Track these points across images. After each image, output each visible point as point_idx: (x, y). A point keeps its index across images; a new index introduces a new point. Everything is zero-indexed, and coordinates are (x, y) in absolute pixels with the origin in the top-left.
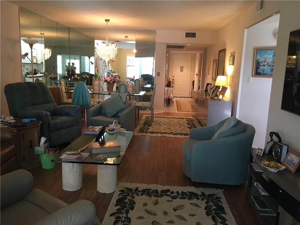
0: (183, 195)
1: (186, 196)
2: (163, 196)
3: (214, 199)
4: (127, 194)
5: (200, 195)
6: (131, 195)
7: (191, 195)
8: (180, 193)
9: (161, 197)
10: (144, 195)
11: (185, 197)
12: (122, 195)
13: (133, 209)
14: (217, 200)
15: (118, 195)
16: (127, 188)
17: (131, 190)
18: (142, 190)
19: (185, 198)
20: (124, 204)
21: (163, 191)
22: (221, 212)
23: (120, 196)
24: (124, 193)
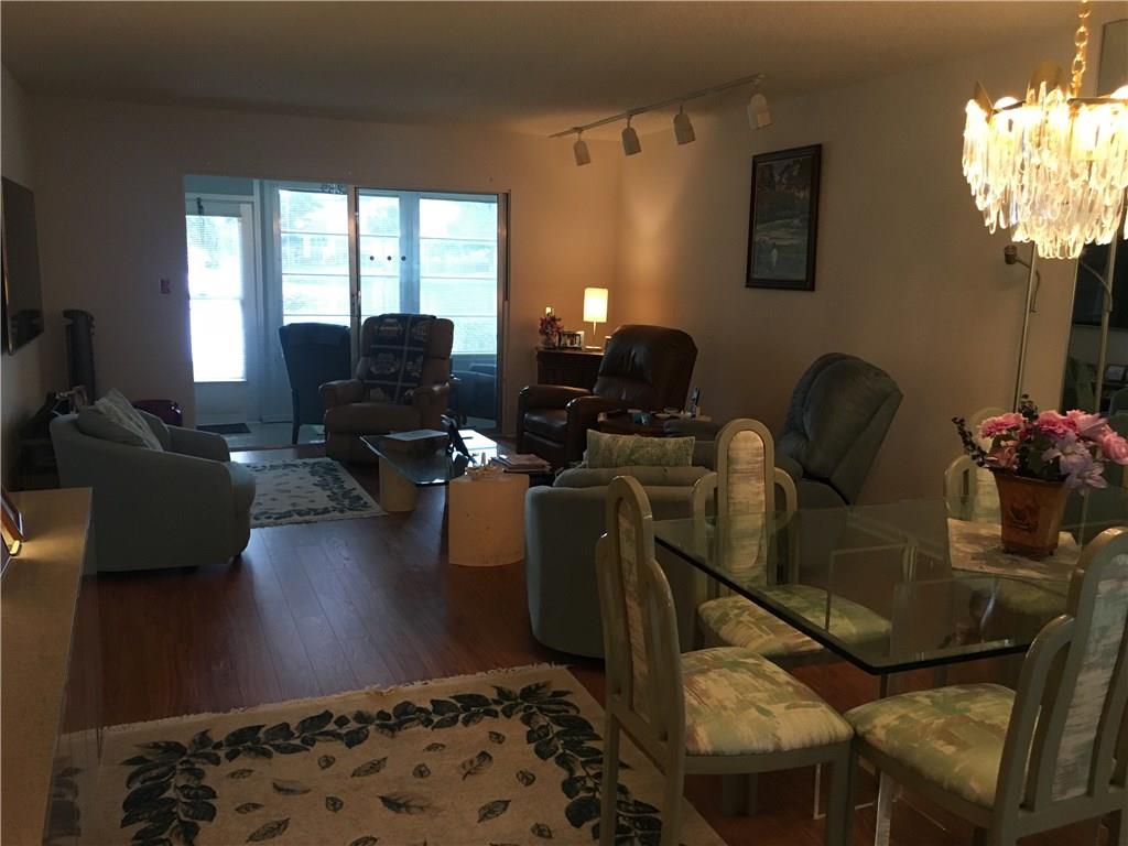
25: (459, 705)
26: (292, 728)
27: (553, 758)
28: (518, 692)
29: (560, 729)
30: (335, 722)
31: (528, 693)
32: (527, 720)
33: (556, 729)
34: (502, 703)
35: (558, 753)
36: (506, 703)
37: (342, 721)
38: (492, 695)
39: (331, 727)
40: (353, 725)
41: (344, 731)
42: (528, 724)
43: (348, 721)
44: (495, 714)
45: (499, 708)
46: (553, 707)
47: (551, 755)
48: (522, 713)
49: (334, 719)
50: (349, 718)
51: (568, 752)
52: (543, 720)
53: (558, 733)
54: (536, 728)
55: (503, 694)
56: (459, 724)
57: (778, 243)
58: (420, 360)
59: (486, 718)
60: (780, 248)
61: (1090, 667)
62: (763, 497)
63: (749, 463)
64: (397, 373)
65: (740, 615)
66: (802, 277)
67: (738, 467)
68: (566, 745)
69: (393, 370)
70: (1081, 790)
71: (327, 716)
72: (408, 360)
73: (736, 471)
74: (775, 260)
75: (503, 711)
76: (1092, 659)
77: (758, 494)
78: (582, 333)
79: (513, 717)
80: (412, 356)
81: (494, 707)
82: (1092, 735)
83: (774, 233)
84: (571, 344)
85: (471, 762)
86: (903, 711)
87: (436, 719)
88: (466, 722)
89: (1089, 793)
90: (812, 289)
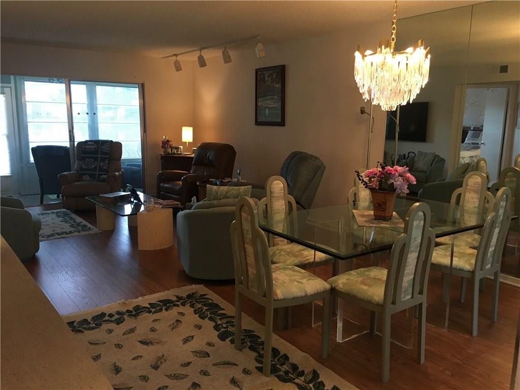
25: (161, 304)
26: (89, 320)
27: (207, 318)
28: (186, 297)
29: (207, 308)
30: (108, 316)
31: (189, 296)
32: (192, 306)
33: (205, 308)
34: (179, 301)
35: (209, 316)
36: (181, 301)
37: (111, 315)
38: (174, 299)
39: (107, 318)
40: (117, 316)
41: (113, 319)
42: (193, 307)
43: (114, 315)
44: (178, 306)
45: (179, 303)
46: (202, 300)
47: (206, 318)
48: (189, 304)
49: (107, 316)
50: (114, 314)
51: (213, 316)
52: (199, 306)
53: (206, 309)
54: (197, 308)
55: (179, 298)
56: (164, 311)
57: (268, 106)
58: (107, 161)
59: (174, 307)
60: (269, 108)
61: (412, 252)
62: (284, 207)
63: (278, 193)
64: (95, 168)
65: (281, 252)
66: (279, 120)
67: (275, 195)
68: (211, 313)
69: (93, 166)
70: (410, 296)
71: (103, 315)
72: (101, 161)
73: (274, 197)
74: (267, 113)
75: (181, 304)
76: (412, 249)
77: (282, 205)
78: (181, 147)
79: (186, 306)
80: (103, 160)
81: (176, 303)
82: (413, 276)
83: (266, 102)
84: (177, 152)
85: (173, 324)
86: (347, 277)
87: (153, 310)
88: (166, 310)
89: (412, 297)
90: (284, 125)
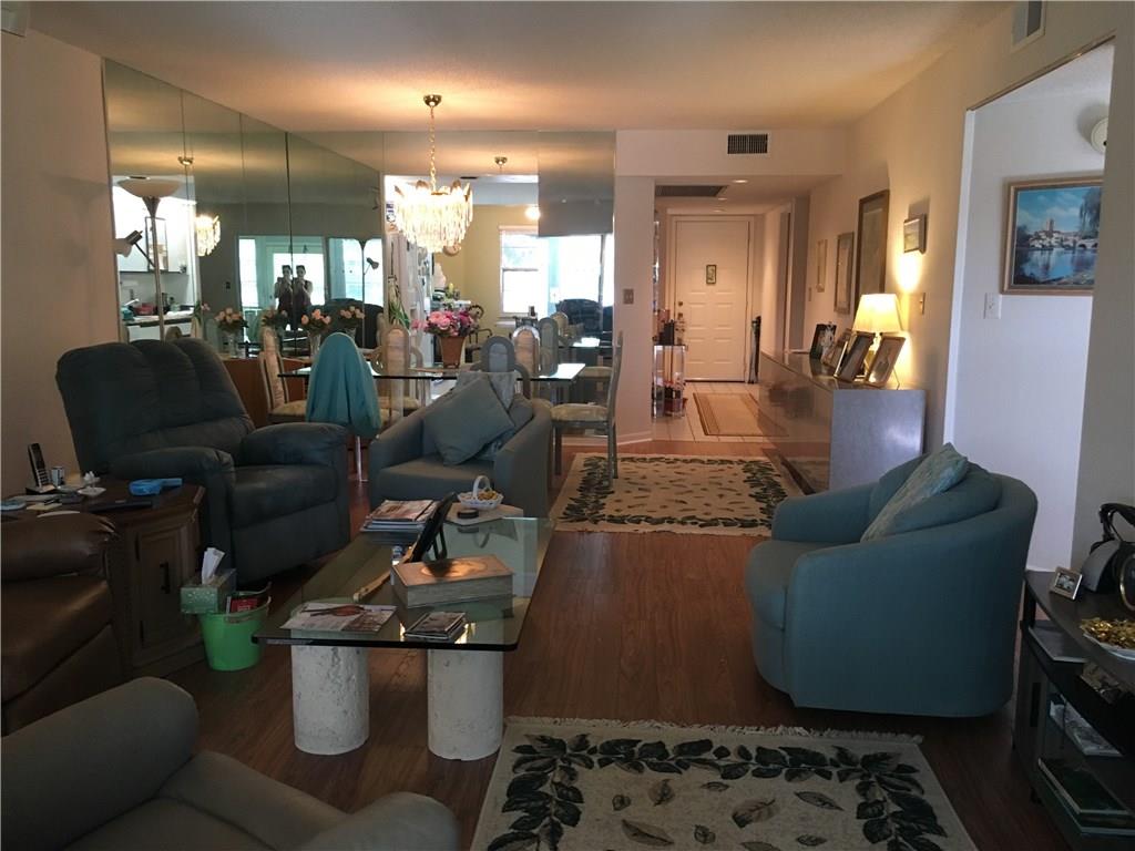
0: (767, 763)
1: (776, 766)
2: (686, 769)
3: (891, 776)
4: (546, 760)
5: (831, 760)
6: (561, 763)
7: (795, 762)
8: (754, 754)
9: (680, 773)
10: (613, 765)
11: (775, 770)
12: (528, 765)
13: (574, 820)
14: (900, 778)
15: (511, 768)
16: (543, 739)
17: (558, 745)
18: (602, 746)
19: (775, 774)
20: (541, 803)
21: (685, 749)
22: (926, 825)
23: (521, 772)
24: (534, 759)
